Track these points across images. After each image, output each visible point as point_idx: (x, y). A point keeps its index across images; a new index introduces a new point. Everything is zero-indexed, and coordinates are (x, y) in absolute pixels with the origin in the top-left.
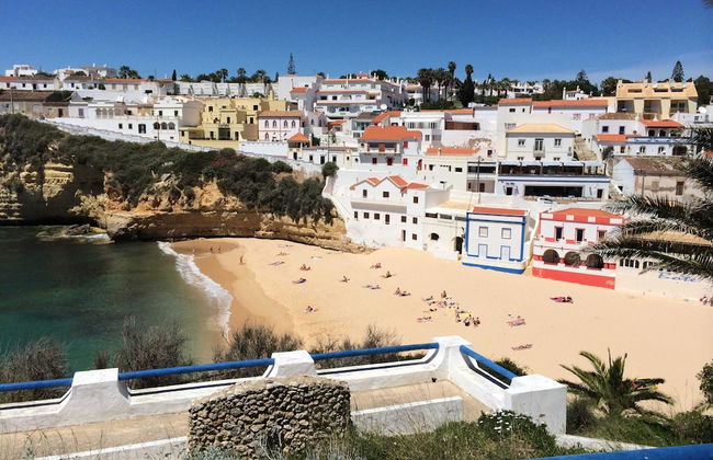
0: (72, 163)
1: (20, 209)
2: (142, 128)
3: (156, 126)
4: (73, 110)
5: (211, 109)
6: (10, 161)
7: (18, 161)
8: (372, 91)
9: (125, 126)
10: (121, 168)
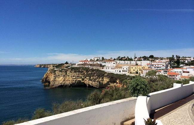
0: (109, 78)
1: (99, 86)
2: (120, 71)
3: (123, 71)
4: (105, 68)
5: (132, 68)
6: (97, 77)
7: (99, 77)
8: (163, 64)
9: (117, 71)
10: (120, 79)
